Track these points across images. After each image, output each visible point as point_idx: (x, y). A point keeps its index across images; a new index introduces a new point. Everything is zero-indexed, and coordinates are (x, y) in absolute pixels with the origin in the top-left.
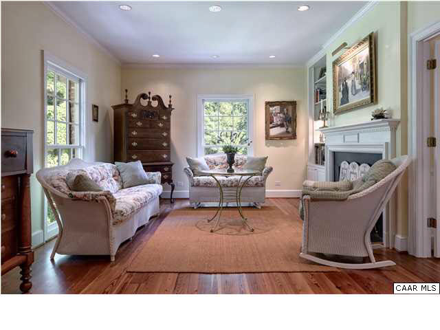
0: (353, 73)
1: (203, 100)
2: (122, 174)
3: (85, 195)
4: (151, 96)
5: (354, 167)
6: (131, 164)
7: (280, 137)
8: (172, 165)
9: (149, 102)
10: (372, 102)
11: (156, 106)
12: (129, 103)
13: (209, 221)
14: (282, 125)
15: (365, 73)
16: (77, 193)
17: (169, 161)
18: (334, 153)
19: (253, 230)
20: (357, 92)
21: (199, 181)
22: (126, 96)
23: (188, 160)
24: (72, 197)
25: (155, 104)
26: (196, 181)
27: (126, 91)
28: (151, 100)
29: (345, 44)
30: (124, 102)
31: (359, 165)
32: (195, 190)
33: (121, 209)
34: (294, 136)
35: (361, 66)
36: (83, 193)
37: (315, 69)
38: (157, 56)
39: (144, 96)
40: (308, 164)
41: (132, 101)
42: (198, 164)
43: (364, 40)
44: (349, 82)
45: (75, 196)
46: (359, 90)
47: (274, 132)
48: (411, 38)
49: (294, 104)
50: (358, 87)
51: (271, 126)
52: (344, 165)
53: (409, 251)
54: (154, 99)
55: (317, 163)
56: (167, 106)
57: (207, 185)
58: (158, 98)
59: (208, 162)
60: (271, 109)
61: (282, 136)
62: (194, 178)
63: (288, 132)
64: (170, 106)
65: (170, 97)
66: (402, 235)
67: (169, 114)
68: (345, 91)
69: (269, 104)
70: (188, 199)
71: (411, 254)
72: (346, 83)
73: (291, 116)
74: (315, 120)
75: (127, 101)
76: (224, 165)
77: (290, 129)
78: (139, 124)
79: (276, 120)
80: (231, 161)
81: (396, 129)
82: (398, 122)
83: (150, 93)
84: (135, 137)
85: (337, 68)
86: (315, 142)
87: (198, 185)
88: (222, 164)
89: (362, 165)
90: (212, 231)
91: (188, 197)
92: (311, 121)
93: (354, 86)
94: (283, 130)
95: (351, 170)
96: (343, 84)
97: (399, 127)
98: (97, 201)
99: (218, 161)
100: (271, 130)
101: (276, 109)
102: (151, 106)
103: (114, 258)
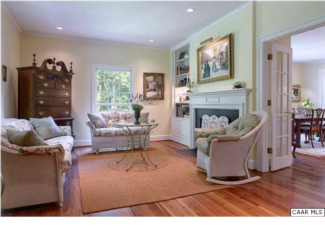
0: (214, 58)
1: (97, 69)
2: (37, 129)
3: (38, 150)
4: (56, 62)
5: (214, 118)
6: (44, 119)
7: (154, 98)
8: (72, 120)
9: (54, 67)
10: (231, 77)
11: (59, 70)
12: (37, 66)
13: (117, 163)
14: (154, 90)
15: (224, 58)
16: (29, 148)
17: (70, 116)
18: (196, 109)
19: (156, 166)
20: (217, 70)
21: (100, 132)
22: (34, 60)
23: (89, 116)
24: (23, 152)
25: (59, 68)
26: (98, 132)
27: (34, 55)
28: (56, 65)
29: (211, 39)
30: (32, 65)
31: (219, 117)
32: (98, 139)
33: (68, 160)
34: (162, 98)
35: (221, 54)
36: (34, 147)
37: (176, 53)
38: (60, 28)
39: (50, 61)
40: (172, 116)
41: (39, 65)
42: (98, 119)
43: (225, 37)
44: (211, 64)
45: (27, 151)
46: (219, 69)
47: (150, 94)
48: (259, 40)
49: (162, 75)
50: (218, 67)
51: (147, 90)
52: (205, 117)
53: (257, 169)
54: (58, 64)
55: (177, 116)
56: (69, 71)
57: (107, 135)
58: (62, 64)
59: (104, 116)
60: (147, 78)
61: (155, 97)
62: (96, 129)
63: (158, 95)
64: (71, 71)
65: (71, 63)
66: (253, 160)
67: (70, 77)
68: (207, 69)
69: (146, 75)
70: (91, 146)
71: (258, 170)
72: (208, 64)
73: (160, 83)
74: (176, 87)
75: (34, 64)
76: (116, 119)
77: (160, 93)
78: (46, 85)
79: (151, 86)
80: (138, 115)
81: (249, 94)
82: (251, 91)
83: (54, 59)
84: (42, 96)
85: (200, 54)
86: (176, 102)
87: (100, 135)
88: (115, 118)
89: (221, 117)
90: (127, 171)
91: (91, 145)
92: (173, 87)
93: (214, 66)
94: (155, 93)
95: (212, 120)
96: (205, 65)
97: (251, 94)
98: (50, 154)
99: (111, 116)
100: (147, 93)
101: (150, 78)
102: (56, 70)
103: (62, 203)
